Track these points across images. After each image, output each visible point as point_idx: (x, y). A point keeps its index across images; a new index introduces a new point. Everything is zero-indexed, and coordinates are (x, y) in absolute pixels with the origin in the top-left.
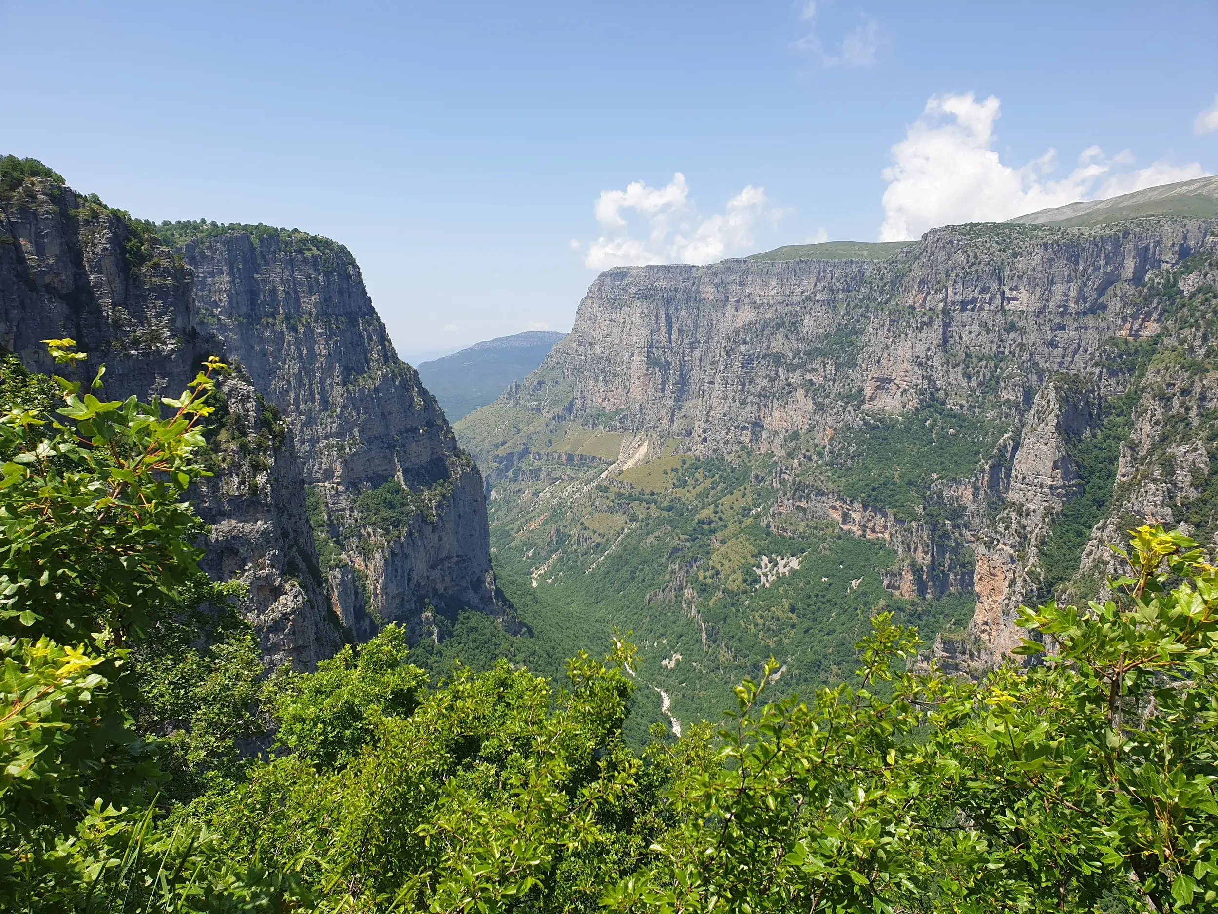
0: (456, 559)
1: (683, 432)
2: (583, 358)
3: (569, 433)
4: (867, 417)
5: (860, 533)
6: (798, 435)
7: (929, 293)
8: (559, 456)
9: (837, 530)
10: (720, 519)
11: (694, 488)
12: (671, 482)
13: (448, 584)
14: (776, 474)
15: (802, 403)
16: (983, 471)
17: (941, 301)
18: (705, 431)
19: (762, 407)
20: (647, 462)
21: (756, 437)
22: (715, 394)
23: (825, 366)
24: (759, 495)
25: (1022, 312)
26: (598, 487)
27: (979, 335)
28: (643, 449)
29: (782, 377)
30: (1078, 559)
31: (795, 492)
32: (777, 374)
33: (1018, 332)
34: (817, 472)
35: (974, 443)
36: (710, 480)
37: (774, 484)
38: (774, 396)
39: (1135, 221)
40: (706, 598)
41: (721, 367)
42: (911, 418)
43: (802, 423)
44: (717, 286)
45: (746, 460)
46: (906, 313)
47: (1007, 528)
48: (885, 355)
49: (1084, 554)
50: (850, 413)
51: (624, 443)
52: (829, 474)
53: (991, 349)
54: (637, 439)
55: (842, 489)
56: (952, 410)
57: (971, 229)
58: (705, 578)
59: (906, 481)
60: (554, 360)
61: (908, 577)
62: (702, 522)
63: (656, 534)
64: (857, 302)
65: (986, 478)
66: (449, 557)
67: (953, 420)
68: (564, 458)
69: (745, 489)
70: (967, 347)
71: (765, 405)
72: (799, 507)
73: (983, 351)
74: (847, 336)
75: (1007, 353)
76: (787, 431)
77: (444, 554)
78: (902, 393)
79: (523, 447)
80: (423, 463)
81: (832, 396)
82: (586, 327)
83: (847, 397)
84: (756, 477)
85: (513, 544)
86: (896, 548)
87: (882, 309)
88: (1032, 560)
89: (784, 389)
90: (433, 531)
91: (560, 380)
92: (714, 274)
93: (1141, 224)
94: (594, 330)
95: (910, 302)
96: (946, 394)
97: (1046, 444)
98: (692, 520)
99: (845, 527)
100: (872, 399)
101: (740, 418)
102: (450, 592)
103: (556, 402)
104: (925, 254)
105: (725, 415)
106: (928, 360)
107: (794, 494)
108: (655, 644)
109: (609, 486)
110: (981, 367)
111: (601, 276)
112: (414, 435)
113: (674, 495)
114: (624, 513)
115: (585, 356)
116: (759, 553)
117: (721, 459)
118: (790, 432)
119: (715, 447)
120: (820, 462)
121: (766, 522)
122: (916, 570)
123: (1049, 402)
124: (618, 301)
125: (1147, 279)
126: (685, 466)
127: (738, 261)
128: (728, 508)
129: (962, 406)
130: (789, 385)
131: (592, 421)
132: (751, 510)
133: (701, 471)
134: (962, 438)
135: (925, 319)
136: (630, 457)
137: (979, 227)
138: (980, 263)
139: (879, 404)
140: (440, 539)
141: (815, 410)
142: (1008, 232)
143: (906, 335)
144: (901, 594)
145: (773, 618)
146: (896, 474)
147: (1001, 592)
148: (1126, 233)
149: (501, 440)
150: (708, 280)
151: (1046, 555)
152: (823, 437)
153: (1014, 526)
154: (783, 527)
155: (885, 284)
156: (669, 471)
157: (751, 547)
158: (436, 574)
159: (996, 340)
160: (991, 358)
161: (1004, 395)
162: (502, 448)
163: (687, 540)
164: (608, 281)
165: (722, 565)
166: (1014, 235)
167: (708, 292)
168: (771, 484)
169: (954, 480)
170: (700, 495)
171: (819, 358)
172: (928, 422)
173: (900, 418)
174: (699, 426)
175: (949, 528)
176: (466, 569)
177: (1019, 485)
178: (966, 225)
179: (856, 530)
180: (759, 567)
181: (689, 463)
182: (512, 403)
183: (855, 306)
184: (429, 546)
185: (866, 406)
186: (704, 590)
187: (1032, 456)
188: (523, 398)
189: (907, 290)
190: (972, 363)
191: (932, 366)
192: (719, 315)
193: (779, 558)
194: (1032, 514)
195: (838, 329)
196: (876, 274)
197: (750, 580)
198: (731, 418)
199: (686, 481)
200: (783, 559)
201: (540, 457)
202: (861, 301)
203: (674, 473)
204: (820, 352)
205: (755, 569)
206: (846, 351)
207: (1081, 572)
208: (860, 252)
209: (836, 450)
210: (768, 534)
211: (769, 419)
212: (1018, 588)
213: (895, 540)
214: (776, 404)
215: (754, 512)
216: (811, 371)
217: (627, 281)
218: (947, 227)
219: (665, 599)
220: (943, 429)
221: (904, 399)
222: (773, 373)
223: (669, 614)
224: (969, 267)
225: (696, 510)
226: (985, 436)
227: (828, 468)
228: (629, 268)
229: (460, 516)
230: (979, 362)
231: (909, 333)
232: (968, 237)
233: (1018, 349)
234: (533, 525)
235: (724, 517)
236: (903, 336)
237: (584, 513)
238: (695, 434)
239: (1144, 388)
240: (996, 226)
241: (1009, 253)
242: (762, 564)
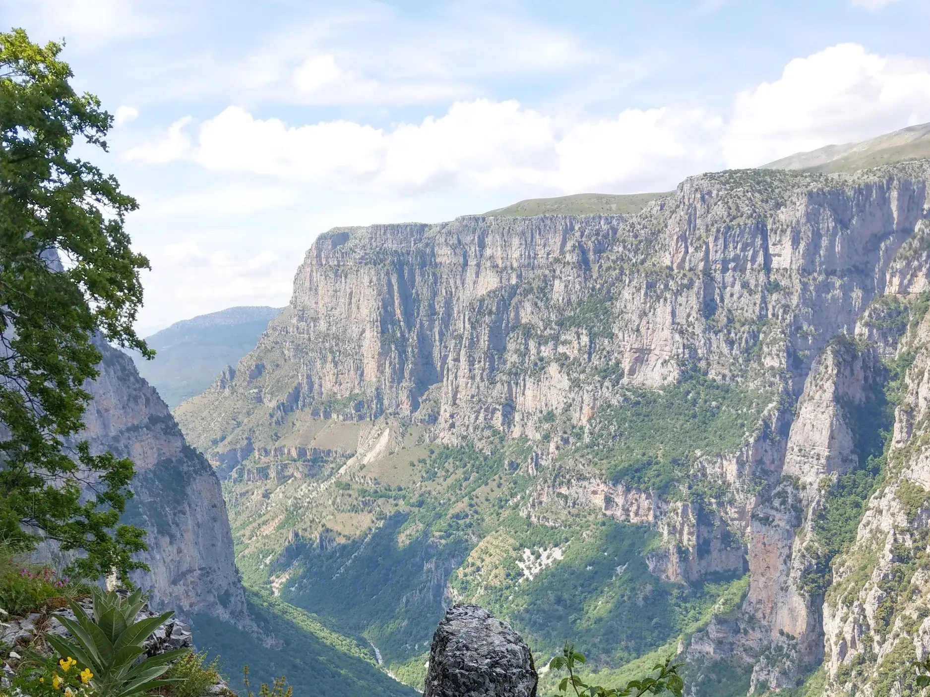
0: (199, 572)
1: (427, 417)
2: (306, 336)
3: (298, 424)
4: (627, 393)
5: (623, 518)
6: (553, 415)
7: (687, 252)
8: (289, 451)
9: (600, 516)
10: (476, 512)
11: (445, 480)
12: (419, 475)
13: (194, 600)
14: (532, 459)
15: (556, 380)
16: (747, 445)
17: (702, 260)
18: (452, 416)
19: (514, 386)
20: (391, 454)
21: (508, 420)
22: (460, 373)
23: (579, 338)
24: (515, 483)
25: (785, 269)
26: (338, 484)
27: (741, 297)
28: (385, 438)
29: (533, 351)
30: (853, 532)
31: (555, 478)
32: (527, 348)
33: (782, 292)
34: (577, 456)
35: (738, 415)
36: (462, 470)
37: (530, 471)
38: (526, 373)
39: (898, 165)
40: (468, 596)
41: (465, 342)
42: (671, 391)
43: (557, 402)
44: (454, 248)
45: (499, 446)
46: (664, 275)
47: (783, 503)
48: (644, 322)
49: (861, 526)
50: (608, 388)
51: (361, 433)
52: (590, 457)
53: (754, 312)
54: (376, 428)
55: (604, 472)
56: (714, 381)
57: (731, 177)
58: (466, 575)
59: (670, 460)
60: (271, 339)
61: (674, 558)
62: (457, 516)
63: (408, 532)
64: (610, 264)
65: (750, 453)
66: (191, 571)
67: (716, 392)
68: (294, 454)
69: (501, 478)
70: (729, 311)
71: (517, 384)
72: (559, 495)
73: (746, 315)
74: (602, 302)
75: (770, 316)
76: (541, 412)
77: (185, 567)
78: (662, 364)
79: (245, 442)
80: (150, 466)
81: (588, 370)
82: (307, 299)
83: (605, 371)
84: (511, 464)
85: (246, 552)
86: (661, 530)
87: (638, 271)
88: (809, 536)
89: (536, 364)
90: (171, 543)
91: (281, 362)
92: (449, 233)
93: (904, 168)
94: (316, 303)
95: (667, 262)
96: (709, 364)
97: (823, 413)
98: (446, 515)
99: (608, 513)
100: (632, 372)
101: (490, 400)
102: (196, 608)
103: (280, 389)
104: (682, 206)
105: (473, 397)
106: (689, 326)
107: (555, 481)
108: (416, 647)
109: (350, 483)
110: (744, 333)
111: (319, 239)
112: (136, 434)
113: (423, 489)
114: (370, 512)
115: (308, 333)
116: (521, 545)
117: (471, 446)
118: (545, 413)
119: (465, 434)
120: (578, 444)
121: (526, 512)
122: (682, 552)
123: (827, 367)
124: (342, 268)
125: (916, 230)
126: (433, 456)
127: (476, 219)
128: (483, 500)
129: (724, 377)
130: (541, 359)
131: (322, 409)
132: (507, 501)
133: (451, 460)
134: (725, 411)
135: (685, 281)
136: (370, 448)
137: (739, 175)
138: (742, 216)
139: (638, 379)
140: (180, 551)
141: (570, 387)
142: (769, 180)
143: (666, 300)
144: (667, 576)
145: (538, 611)
146: (660, 453)
147: (776, 569)
148: (891, 179)
149: (218, 436)
150: (443, 240)
151: (823, 529)
152: (582, 418)
153: (790, 501)
154: (544, 517)
155: (640, 242)
156: (416, 463)
157: (511, 541)
158: (179, 589)
159: (758, 302)
160: (754, 322)
161: (768, 362)
162: (221, 445)
163: (441, 537)
164: (328, 244)
165: (483, 561)
166: (776, 183)
167: (445, 255)
168: (528, 471)
169: (719, 455)
170: (451, 488)
171: (572, 328)
172: (691, 395)
173: (661, 392)
174: (445, 411)
175: (714, 506)
176: (211, 583)
177: (795, 458)
178: (725, 172)
179: (619, 513)
180: (521, 560)
181: (437, 451)
182: (227, 391)
183: (609, 269)
184: (168, 560)
185: (625, 380)
186: (465, 588)
187: (809, 427)
188: (240, 386)
189: (664, 248)
190: (735, 328)
191: (694, 333)
192: (458, 282)
193: (541, 550)
194: (808, 487)
195: (591, 295)
196: (629, 231)
197: (513, 574)
198: (480, 400)
199: (436, 473)
200: (545, 550)
201: (267, 453)
202: (614, 262)
203: (421, 465)
204: (575, 322)
205: (517, 562)
206: (601, 320)
207: (858, 544)
208: (608, 207)
209: (597, 429)
210: (530, 524)
211: (522, 399)
212: (797, 564)
213: (659, 523)
214: (529, 382)
215: (511, 503)
216: (565, 343)
217: (350, 244)
218: (705, 175)
219: (423, 600)
220: (706, 402)
221: (665, 371)
222: (523, 347)
223: (428, 615)
224: (731, 221)
225: (448, 504)
226: (750, 407)
227: (589, 450)
228: (351, 229)
229: (198, 525)
230: (742, 326)
231: (668, 296)
232: (728, 187)
233: (781, 310)
234: (268, 530)
235: (479, 509)
236: (662, 300)
237: (324, 514)
238: (441, 419)
239: (917, 348)
240: (756, 172)
241: (772, 203)
242: (525, 557)
